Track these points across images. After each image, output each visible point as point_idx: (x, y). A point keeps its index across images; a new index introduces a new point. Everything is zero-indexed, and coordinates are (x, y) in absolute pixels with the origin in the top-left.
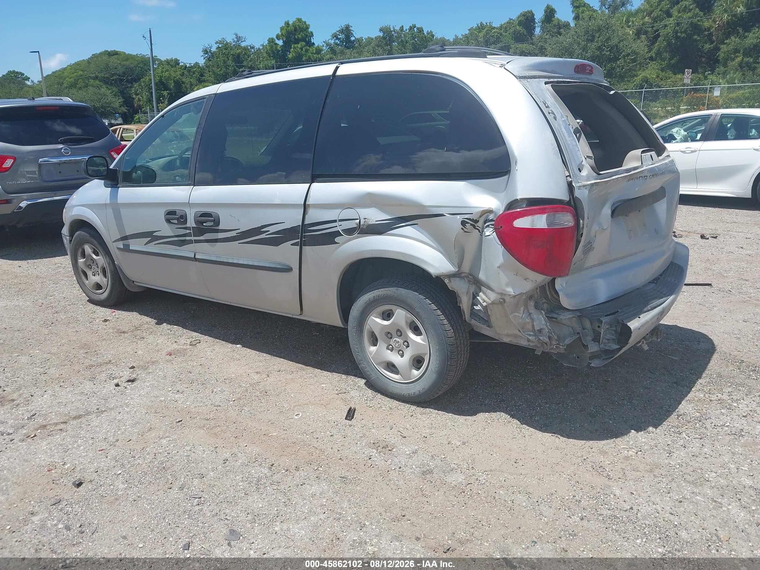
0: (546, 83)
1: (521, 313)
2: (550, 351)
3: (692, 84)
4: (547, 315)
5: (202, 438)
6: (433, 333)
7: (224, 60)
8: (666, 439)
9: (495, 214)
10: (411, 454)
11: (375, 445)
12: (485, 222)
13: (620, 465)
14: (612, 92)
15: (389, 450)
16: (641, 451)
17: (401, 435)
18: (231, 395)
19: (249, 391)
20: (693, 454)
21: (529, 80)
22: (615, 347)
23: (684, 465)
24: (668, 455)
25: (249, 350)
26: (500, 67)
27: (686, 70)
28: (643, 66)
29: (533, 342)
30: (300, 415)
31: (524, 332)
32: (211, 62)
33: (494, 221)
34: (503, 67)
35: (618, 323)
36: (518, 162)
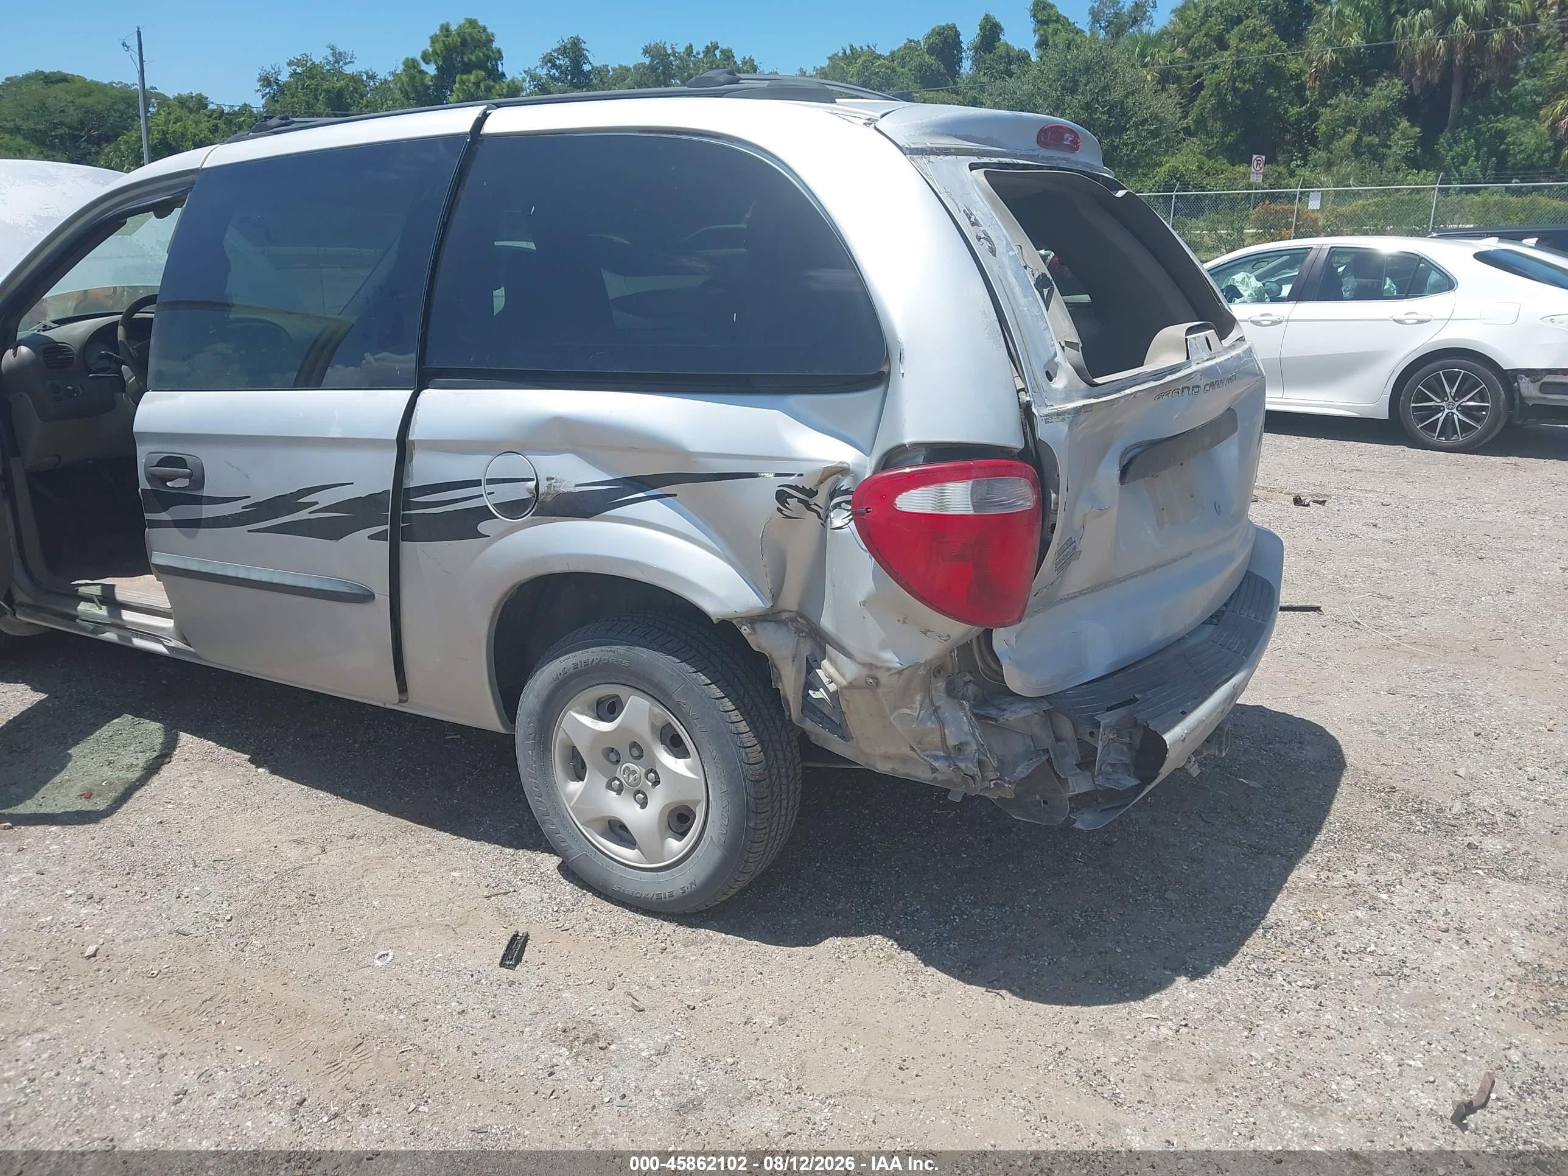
0: (972, 167)
1: (915, 707)
2: (982, 794)
3: (1265, 186)
4: (976, 711)
5: (128, 1031)
6: (714, 755)
7: (307, 103)
8: (1240, 992)
9: (856, 477)
10: (654, 1058)
11: (567, 1035)
12: (832, 496)
13: (1141, 1067)
14: (1120, 194)
15: (601, 1048)
16: (1186, 1025)
17: (634, 1006)
18: (226, 904)
19: (271, 893)
20: (1300, 1029)
21: (932, 158)
22: (1131, 782)
23: (1283, 1059)
24: (1246, 1033)
25: (285, 782)
26: (865, 124)
27: (1255, 157)
28: (1171, 146)
29: (943, 773)
30: (390, 958)
31: (922, 751)
32: (278, 106)
33: (851, 493)
34: (872, 126)
35: (1136, 725)
36: (906, 355)
